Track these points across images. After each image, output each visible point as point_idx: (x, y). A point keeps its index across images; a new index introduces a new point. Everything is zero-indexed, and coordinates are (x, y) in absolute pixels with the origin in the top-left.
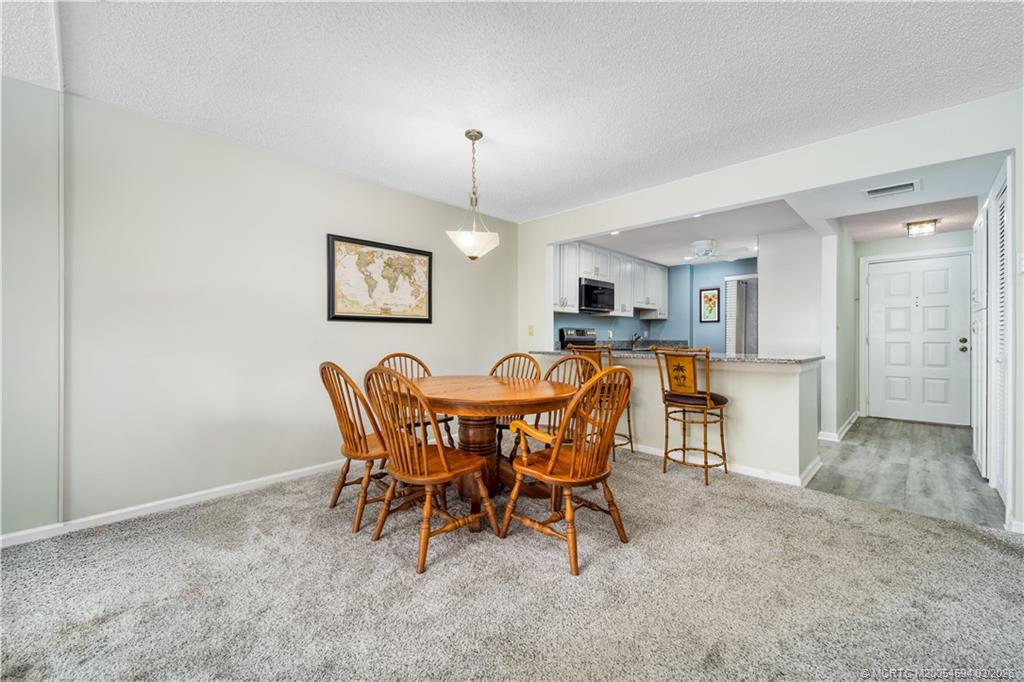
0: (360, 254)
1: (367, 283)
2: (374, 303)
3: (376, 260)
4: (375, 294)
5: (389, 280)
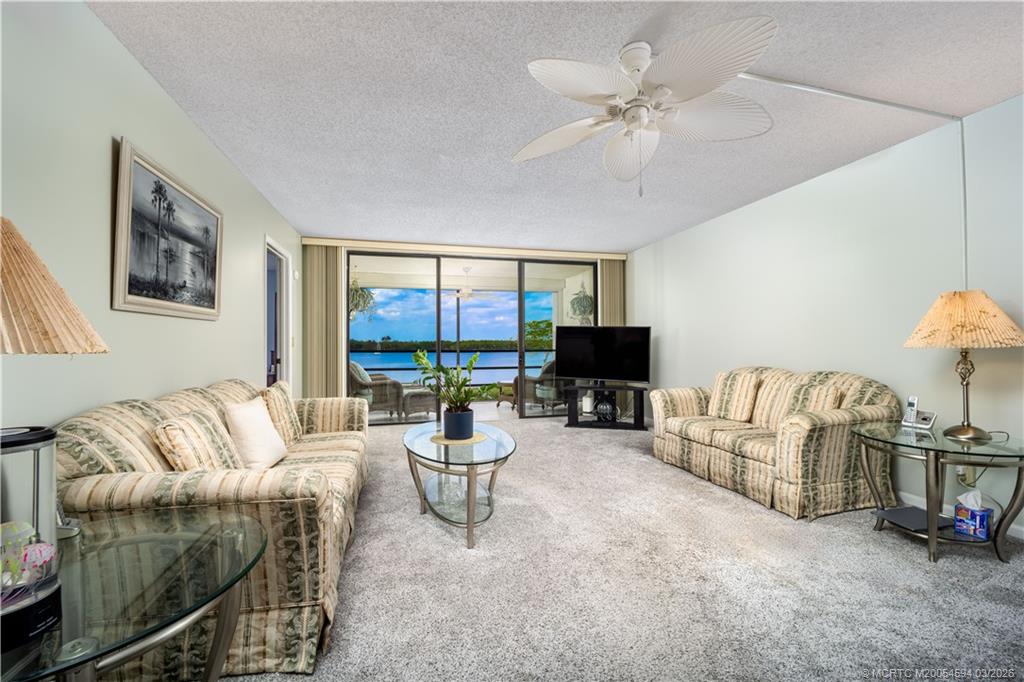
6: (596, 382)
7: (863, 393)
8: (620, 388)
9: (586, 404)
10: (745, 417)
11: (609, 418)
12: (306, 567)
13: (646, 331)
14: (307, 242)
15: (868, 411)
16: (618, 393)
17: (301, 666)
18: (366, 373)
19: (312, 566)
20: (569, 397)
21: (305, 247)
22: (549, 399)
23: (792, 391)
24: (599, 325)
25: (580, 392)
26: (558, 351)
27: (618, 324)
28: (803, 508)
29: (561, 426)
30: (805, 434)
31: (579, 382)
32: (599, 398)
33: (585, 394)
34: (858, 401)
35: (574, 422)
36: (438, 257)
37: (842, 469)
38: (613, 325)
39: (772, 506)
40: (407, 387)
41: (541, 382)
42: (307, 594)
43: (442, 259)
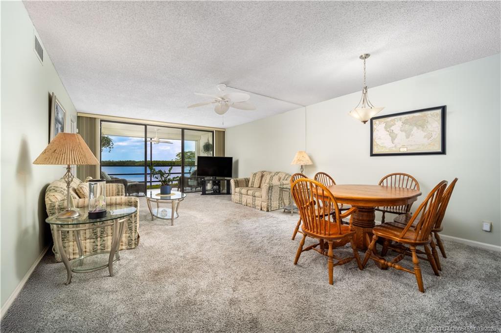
0: (386, 123)
1: (391, 136)
2: (395, 146)
3: (396, 123)
4: (396, 141)
5: (405, 131)
6: (213, 178)
7: (285, 177)
8: (222, 180)
9: (209, 186)
10: (258, 186)
11: (218, 191)
12: (133, 222)
13: (231, 159)
14: (79, 115)
15: (285, 182)
16: (221, 181)
17: (133, 247)
18: (109, 176)
19: (135, 222)
20: (203, 184)
21: (78, 117)
22: (194, 186)
23: (269, 178)
24: (215, 156)
25: (207, 181)
26: (198, 166)
27: (222, 156)
28: (268, 209)
29: (200, 195)
30: (268, 188)
31: (206, 178)
32: (214, 183)
33: (209, 182)
34: (284, 180)
35: (204, 193)
36: (146, 125)
37: (278, 198)
38: (220, 156)
39: (261, 210)
40: (129, 182)
41: (191, 178)
42: (134, 229)
43: (148, 126)
